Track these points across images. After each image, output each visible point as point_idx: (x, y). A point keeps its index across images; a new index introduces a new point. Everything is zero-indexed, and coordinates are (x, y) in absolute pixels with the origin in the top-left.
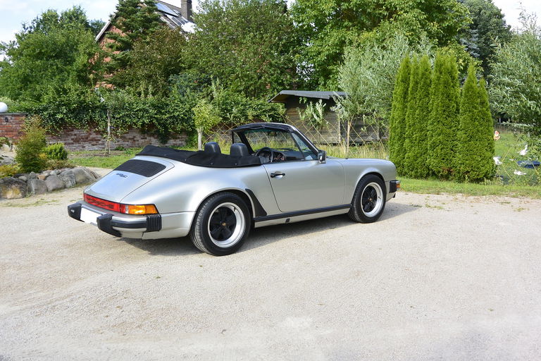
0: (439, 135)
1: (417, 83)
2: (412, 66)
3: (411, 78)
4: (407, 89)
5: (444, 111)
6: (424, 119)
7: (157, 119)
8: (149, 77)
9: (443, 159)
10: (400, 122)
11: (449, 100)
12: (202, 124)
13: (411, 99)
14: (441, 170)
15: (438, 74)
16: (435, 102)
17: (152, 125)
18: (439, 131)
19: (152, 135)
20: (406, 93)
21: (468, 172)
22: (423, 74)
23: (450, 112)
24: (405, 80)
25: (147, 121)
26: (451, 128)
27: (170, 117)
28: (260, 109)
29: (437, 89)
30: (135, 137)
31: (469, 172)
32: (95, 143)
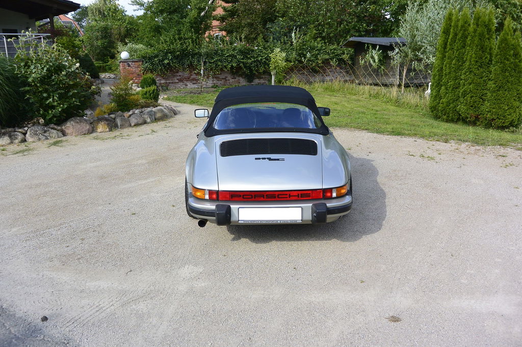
0: (470, 84)
1: (456, 35)
2: (454, 18)
3: (452, 30)
4: (447, 41)
5: (477, 61)
6: (459, 68)
7: (243, 63)
8: (251, 25)
9: (472, 106)
10: (438, 71)
11: (483, 52)
12: (275, 68)
13: (449, 50)
14: (469, 116)
15: (475, 26)
16: (471, 54)
17: (239, 68)
18: (470, 81)
19: (241, 76)
20: (446, 44)
21: (493, 119)
22: (462, 26)
23: (483, 63)
24: (446, 32)
25: (235, 65)
26: (482, 78)
27: (255, 61)
28: (333, 53)
29: (472, 41)
30: (226, 77)
31: (495, 120)
32: (195, 82)
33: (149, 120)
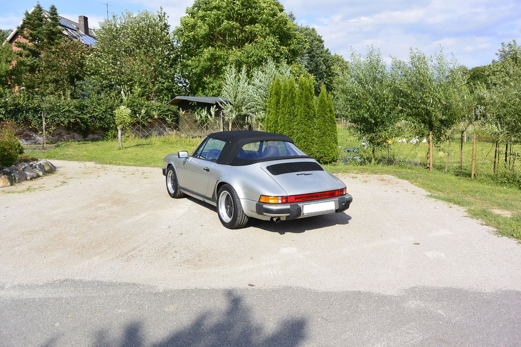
0: (303, 132)
1: (286, 96)
2: (282, 84)
3: (282, 92)
4: (279, 100)
5: (306, 116)
6: (290, 121)
7: (80, 118)
9: (306, 149)
10: (274, 123)
11: (309, 109)
12: (121, 123)
13: (282, 107)
15: (301, 90)
16: (300, 110)
17: (76, 123)
18: (302, 130)
19: (75, 131)
20: (278, 102)
22: (290, 90)
23: (309, 117)
24: (277, 94)
25: (72, 120)
26: (310, 127)
27: (90, 117)
28: (159, 110)
29: (300, 101)
30: (61, 133)
31: (322, 157)
32: (28, 138)
33: (41, 174)
